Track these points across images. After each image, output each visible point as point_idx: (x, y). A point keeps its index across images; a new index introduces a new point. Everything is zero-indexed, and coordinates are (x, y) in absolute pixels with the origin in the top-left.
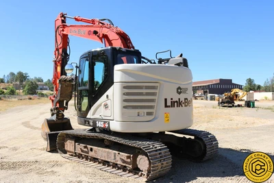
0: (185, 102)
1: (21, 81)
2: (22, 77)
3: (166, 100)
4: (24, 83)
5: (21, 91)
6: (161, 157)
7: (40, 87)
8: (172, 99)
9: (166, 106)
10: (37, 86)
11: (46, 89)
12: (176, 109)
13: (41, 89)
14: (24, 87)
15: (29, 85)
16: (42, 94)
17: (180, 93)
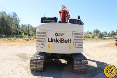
0: (61, 40)
1: (97, 33)
2: (97, 32)
3: (49, 39)
4: (98, 34)
5: (97, 37)
6: (36, 62)
7: (104, 35)
8: (52, 38)
9: (49, 41)
10: (103, 35)
11: (107, 36)
12: (54, 43)
13: (105, 36)
14: (97, 35)
15: (100, 35)
16: (104, 38)
17: (57, 36)
